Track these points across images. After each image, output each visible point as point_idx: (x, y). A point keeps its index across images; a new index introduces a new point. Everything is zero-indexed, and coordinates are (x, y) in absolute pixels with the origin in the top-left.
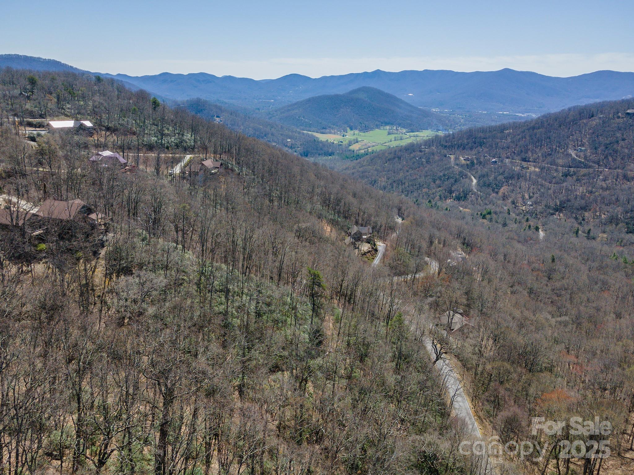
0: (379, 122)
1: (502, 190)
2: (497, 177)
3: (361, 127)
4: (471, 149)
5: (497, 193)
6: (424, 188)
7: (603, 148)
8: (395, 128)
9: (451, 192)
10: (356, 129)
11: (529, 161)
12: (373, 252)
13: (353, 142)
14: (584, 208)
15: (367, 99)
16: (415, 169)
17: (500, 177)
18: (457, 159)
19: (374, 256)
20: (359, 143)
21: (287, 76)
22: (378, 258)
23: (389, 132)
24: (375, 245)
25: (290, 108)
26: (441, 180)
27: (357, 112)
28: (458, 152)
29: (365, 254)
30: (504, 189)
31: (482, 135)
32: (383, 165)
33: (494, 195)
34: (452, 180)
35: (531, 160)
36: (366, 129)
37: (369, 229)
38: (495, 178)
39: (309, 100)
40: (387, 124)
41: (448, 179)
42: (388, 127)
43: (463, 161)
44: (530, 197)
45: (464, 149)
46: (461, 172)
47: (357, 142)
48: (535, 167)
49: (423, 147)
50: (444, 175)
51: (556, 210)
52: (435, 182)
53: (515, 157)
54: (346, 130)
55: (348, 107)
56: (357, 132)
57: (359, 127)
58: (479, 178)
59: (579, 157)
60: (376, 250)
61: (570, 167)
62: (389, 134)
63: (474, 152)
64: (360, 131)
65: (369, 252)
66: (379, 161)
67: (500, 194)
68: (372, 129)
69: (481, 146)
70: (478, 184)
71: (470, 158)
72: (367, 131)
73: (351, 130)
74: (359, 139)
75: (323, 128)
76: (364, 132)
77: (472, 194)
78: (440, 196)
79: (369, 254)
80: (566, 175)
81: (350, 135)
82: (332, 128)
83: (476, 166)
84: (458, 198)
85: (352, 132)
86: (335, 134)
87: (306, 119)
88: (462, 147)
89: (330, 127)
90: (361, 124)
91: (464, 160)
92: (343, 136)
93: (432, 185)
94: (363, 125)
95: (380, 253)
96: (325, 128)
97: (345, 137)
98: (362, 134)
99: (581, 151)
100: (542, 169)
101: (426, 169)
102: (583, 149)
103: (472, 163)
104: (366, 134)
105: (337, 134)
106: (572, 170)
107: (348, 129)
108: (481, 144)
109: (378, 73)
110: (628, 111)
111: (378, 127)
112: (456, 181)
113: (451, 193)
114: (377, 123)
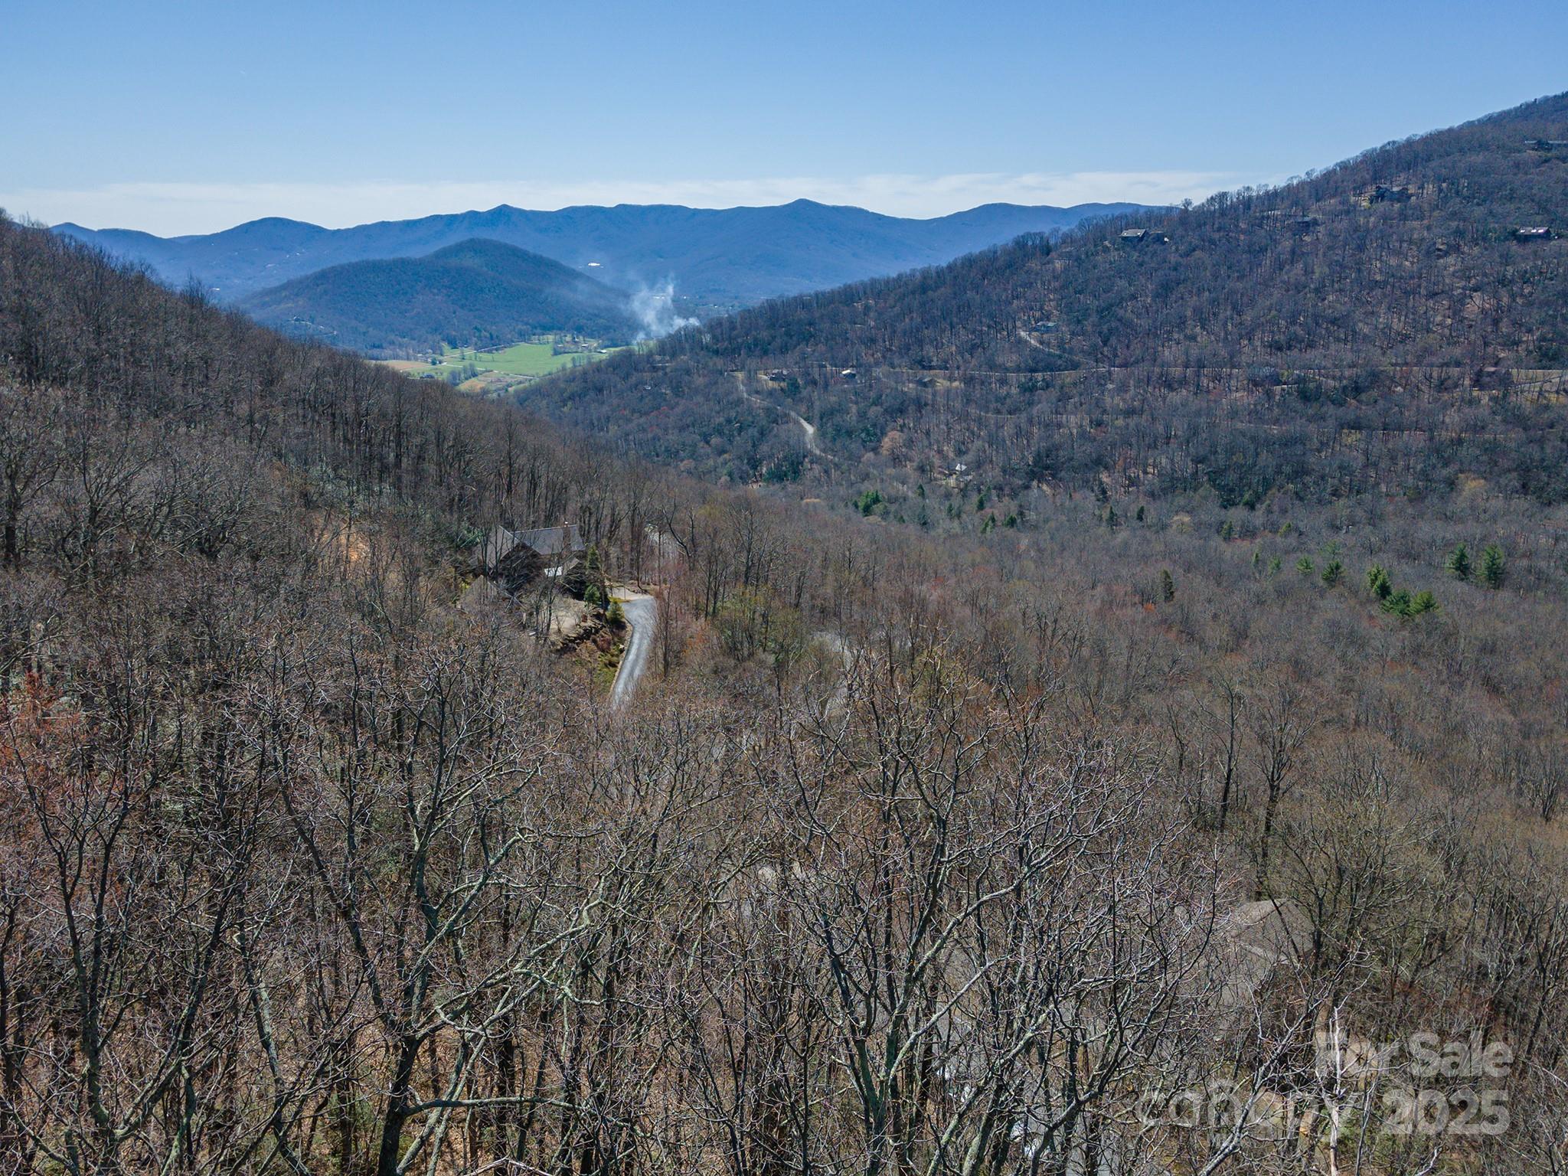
0: (527, 324)
1: (887, 442)
2: (865, 413)
3: (480, 338)
4: (784, 350)
5: (875, 450)
6: (682, 461)
7: (1094, 318)
8: (568, 338)
9: (755, 464)
10: (466, 343)
11: (931, 368)
12: (606, 634)
13: (462, 376)
14: (1099, 462)
15: (485, 269)
16: (647, 414)
17: (874, 411)
18: (751, 379)
19: (613, 649)
20: (480, 377)
21: (252, 223)
22: (631, 657)
23: (555, 350)
24: (605, 601)
25: (267, 299)
26: (721, 433)
27: (463, 301)
28: (752, 363)
29: (568, 646)
30: (892, 439)
31: (802, 315)
32: (557, 412)
33: (870, 455)
34: (753, 432)
35: (933, 364)
36: (493, 343)
37: (567, 535)
38: (862, 415)
39: (323, 276)
40: (546, 329)
41: (740, 429)
42: (551, 338)
43: (771, 383)
44: (960, 453)
45: (765, 352)
46: (768, 411)
47: (475, 375)
48: (951, 379)
49: (658, 358)
50: (729, 421)
51: (1032, 475)
52: (707, 442)
53: (896, 362)
54: (440, 348)
55: (435, 291)
56: (469, 352)
57: (474, 339)
58: (821, 418)
59: (1048, 344)
60: (618, 624)
61: (1033, 370)
62: (556, 353)
63: (791, 357)
64: (478, 349)
65: (587, 635)
66: (544, 402)
67: (884, 452)
68: (510, 343)
69: (808, 341)
70: (821, 433)
71: (785, 372)
72: (497, 350)
73: (455, 347)
74: (479, 369)
75: (374, 346)
76: (490, 352)
77: (812, 463)
78: (730, 474)
79: (589, 643)
80: (1029, 389)
81: (450, 362)
82: (401, 346)
83: (805, 393)
84: (778, 476)
85: (457, 353)
86: (408, 359)
87: (319, 324)
88: (761, 349)
89: (392, 343)
90: (479, 331)
91: (772, 379)
92: (434, 363)
93: (703, 449)
94: (484, 333)
95: (637, 636)
96: (380, 347)
97: (438, 366)
98: (485, 356)
99: (1048, 330)
100: (969, 381)
101: (678, 410)
102: (1050, 324)
103: (794, 386)
104: (496, 355)
105: (416, 359)
106: (1039, 376)
107: (445, 346)
108: (806, 338)
109: (503, 214)
110: (1125, 234)
111: (523, 337)
112: (762, 433)
113: (755, 468)
114: (520, 326)
